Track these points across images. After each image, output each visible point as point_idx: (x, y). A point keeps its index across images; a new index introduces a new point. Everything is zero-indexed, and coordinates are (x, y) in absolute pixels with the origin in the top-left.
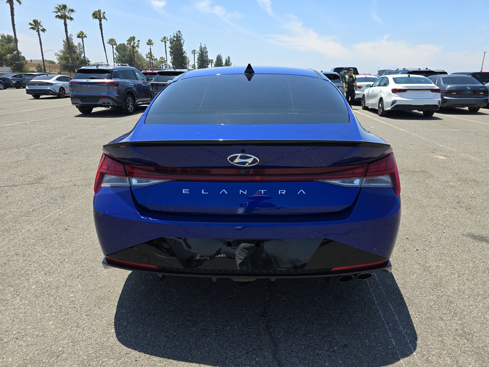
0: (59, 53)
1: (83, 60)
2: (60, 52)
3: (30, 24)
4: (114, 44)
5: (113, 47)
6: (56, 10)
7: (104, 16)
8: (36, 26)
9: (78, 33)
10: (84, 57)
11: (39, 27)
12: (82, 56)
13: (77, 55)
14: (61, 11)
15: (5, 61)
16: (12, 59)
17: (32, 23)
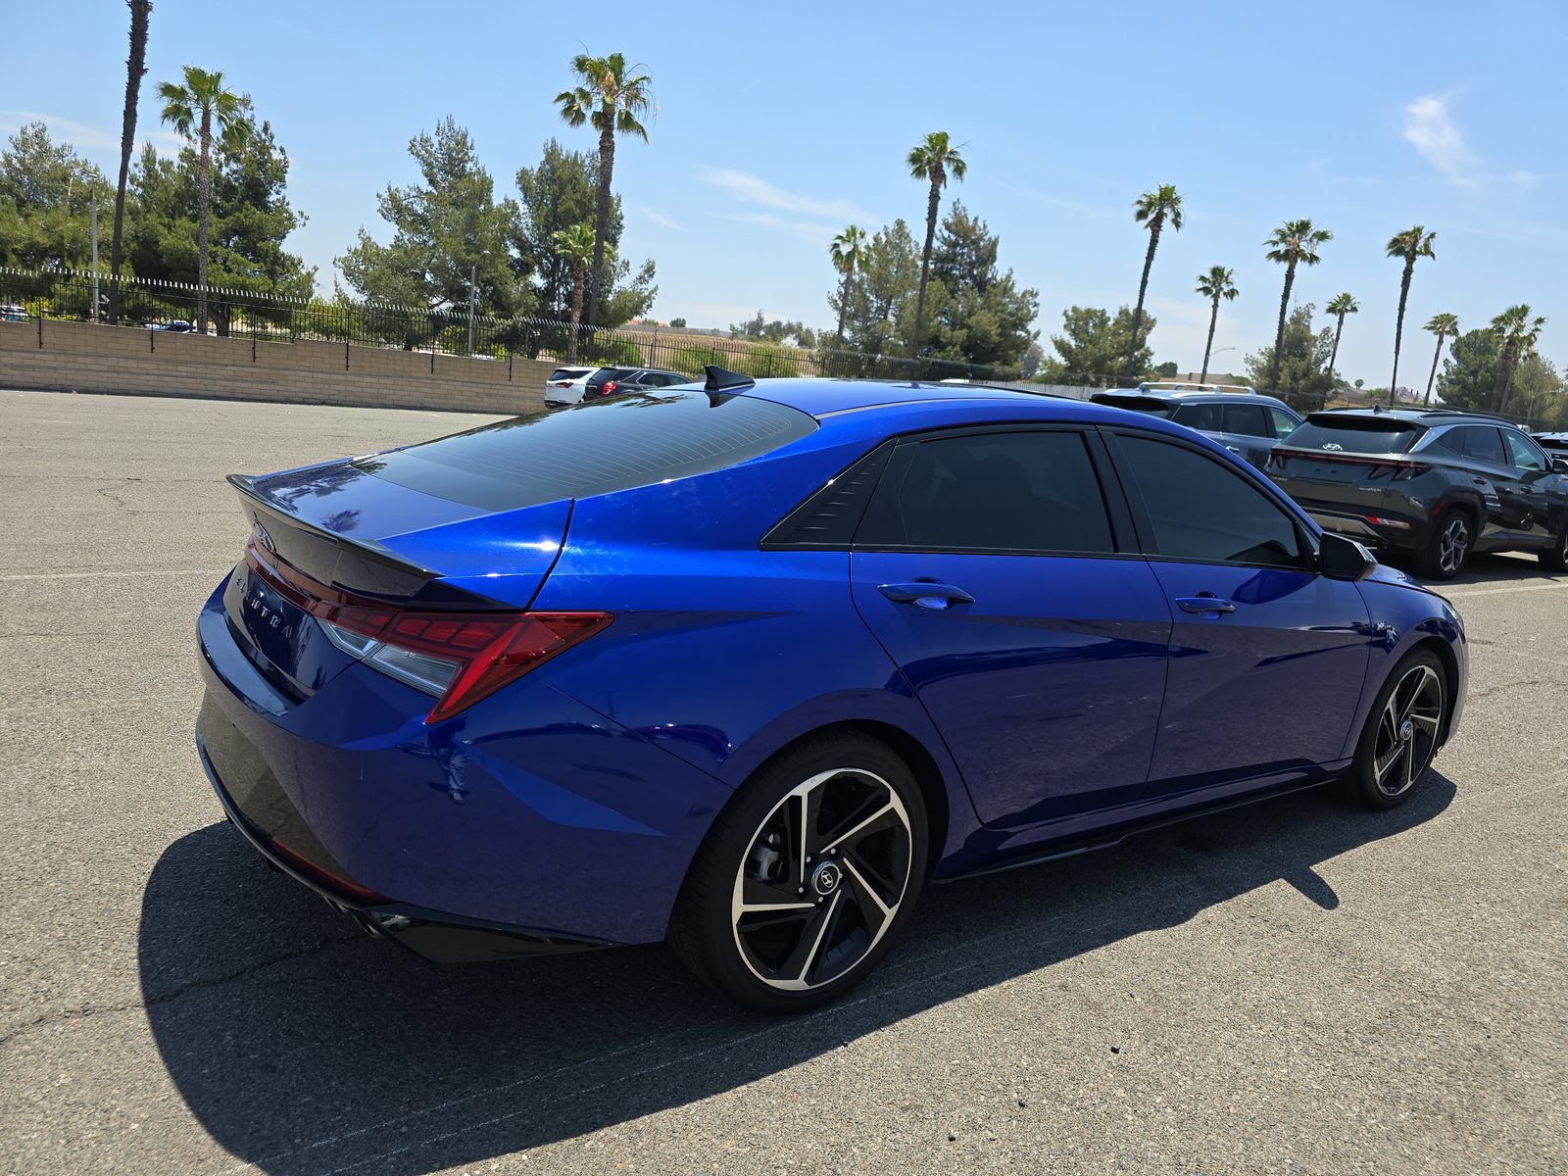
0: (1257, 356)
1: (1321, 379)
2: (1263, 354)
3: (1203, 279)
4: (1448, 333)
5: (1440, 342)
6: (1276, 238)
7: (1426, 246)
8: (1214, 284)
9: (1334, 298)
10: (1329, 370)
11: (1224, 285)
12: (1323, 366)
13: (1309, 364)
14: (1288, 239)
15: (1108, 374)
16: (1126, 367)
17: (1208, 275)
